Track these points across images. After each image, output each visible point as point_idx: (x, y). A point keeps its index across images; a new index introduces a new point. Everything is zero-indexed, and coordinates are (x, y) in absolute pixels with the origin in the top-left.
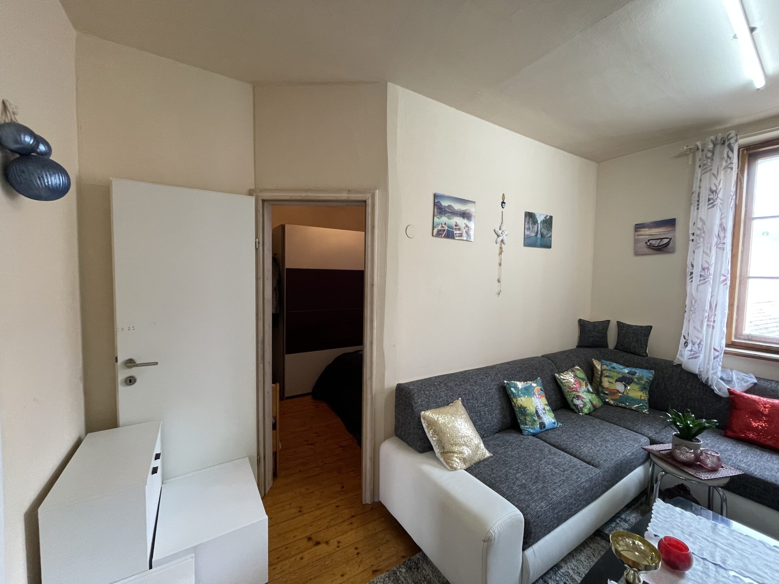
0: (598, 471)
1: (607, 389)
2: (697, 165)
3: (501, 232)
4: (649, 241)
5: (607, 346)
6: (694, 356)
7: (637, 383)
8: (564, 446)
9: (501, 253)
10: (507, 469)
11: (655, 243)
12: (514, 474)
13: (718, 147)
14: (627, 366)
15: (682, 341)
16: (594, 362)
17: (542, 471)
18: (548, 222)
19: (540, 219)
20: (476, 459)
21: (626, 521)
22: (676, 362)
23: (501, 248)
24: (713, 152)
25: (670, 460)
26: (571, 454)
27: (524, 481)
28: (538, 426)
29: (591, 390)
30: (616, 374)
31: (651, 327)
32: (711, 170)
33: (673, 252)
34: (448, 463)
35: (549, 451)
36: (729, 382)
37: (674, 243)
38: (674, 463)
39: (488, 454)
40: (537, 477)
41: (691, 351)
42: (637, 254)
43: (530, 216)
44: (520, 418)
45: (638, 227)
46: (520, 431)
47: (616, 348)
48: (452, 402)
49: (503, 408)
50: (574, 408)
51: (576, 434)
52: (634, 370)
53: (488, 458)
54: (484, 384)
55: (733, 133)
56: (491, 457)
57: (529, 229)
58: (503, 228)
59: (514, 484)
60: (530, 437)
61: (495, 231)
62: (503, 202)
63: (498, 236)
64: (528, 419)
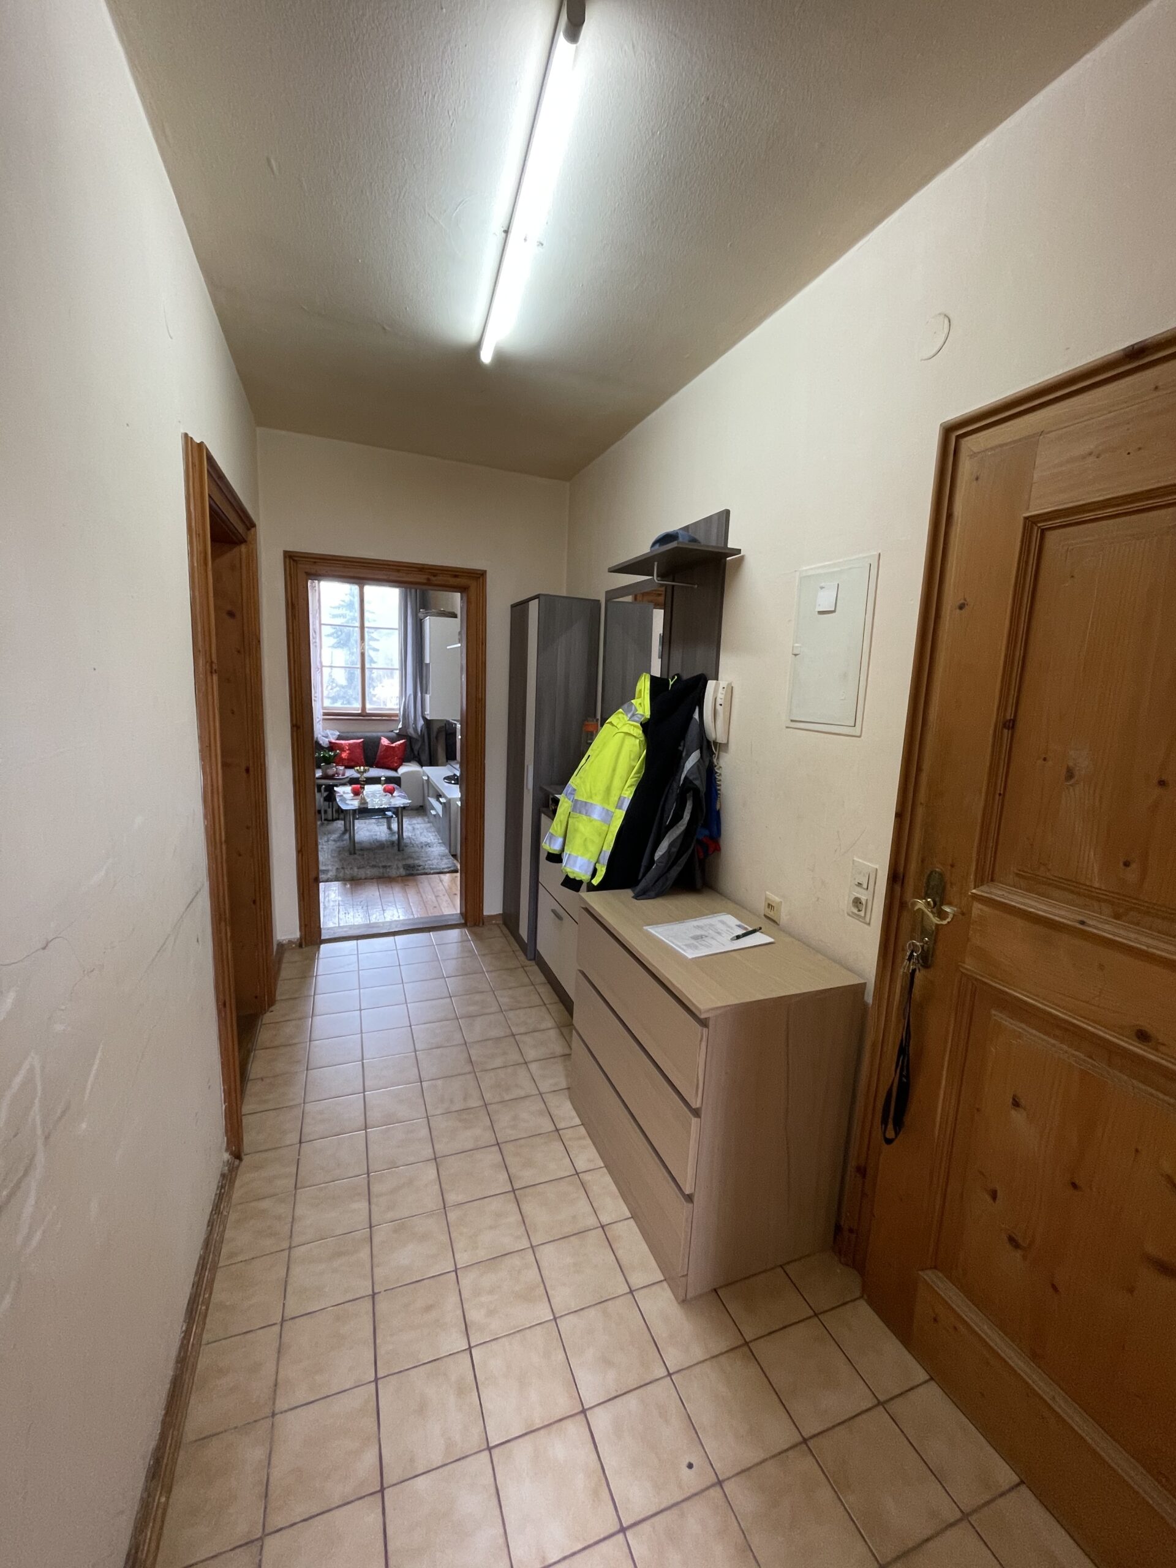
36: (329, 737)
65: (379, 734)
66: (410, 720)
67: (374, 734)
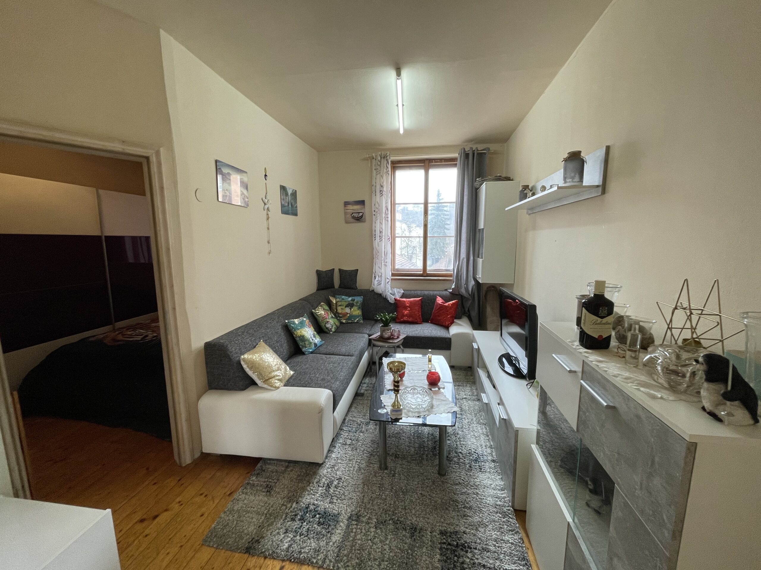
0: (354, 357)
1: (341, 313)
2: (374, 169)
3: (266, 201)
4: (353, 213)
5: (334, 287)
6: (379, 284)
7: (357, 306)
8: (332, 353)
9: (268, 219)
10: (309, 375)
11: (356, 215)
12: (315, 376)
13: (383, 159)
14: (349, 296)
15: (373, 276)
16: (330, 298)
17: (329, 368)
18: (294, 194)
19: (290, 192)
20: (287, 378)
21: (365, 383)
22: (371, 289)
23: (267, 214)
24: (380, 162)
25: (382, 340)
26: (337, 355)
27: (322, 377)
28: (313, 346)
29: (334, 316)
30: (345, 303)
31: (358, 270)
32: (380, 173)
33: (365, 222)
34: (271, 386)
35: (326, 357)
36: (394, 295)
37: (365, 216)
38: (384, 340)
39: (292, 373)
40: (328, 372)
41: (378, 281)
42: (347, 222)
43: (283, 189)
44: (301, 344)
45: (346, 204)
46: (303, 353)
47: (339, 287)
48: (257, 344)
49: (288, 341)
50: (327, 330)
51: (335, 344)
52: (353, 298)
53: (293, 374)
54: (273, 327)
55: (388, 153)
56: (294, 373)
57: (284, 199)
58: (268, 197)
59: (317, 381)
60: (311, 355)
61: (262, 199)
62: (266, 176)
63: (265, 204)
64: (307, 343)
65: (435, 293)
66: (462, 281)
67: (431, 293)
